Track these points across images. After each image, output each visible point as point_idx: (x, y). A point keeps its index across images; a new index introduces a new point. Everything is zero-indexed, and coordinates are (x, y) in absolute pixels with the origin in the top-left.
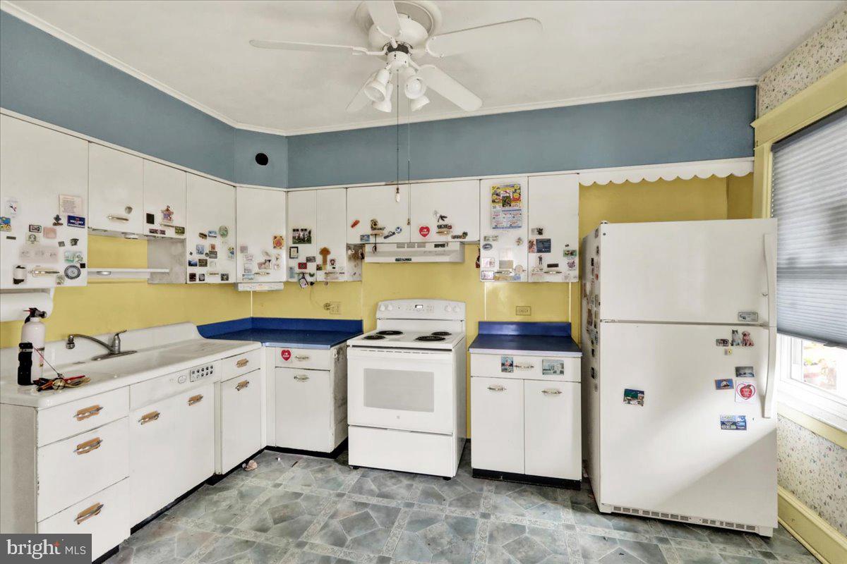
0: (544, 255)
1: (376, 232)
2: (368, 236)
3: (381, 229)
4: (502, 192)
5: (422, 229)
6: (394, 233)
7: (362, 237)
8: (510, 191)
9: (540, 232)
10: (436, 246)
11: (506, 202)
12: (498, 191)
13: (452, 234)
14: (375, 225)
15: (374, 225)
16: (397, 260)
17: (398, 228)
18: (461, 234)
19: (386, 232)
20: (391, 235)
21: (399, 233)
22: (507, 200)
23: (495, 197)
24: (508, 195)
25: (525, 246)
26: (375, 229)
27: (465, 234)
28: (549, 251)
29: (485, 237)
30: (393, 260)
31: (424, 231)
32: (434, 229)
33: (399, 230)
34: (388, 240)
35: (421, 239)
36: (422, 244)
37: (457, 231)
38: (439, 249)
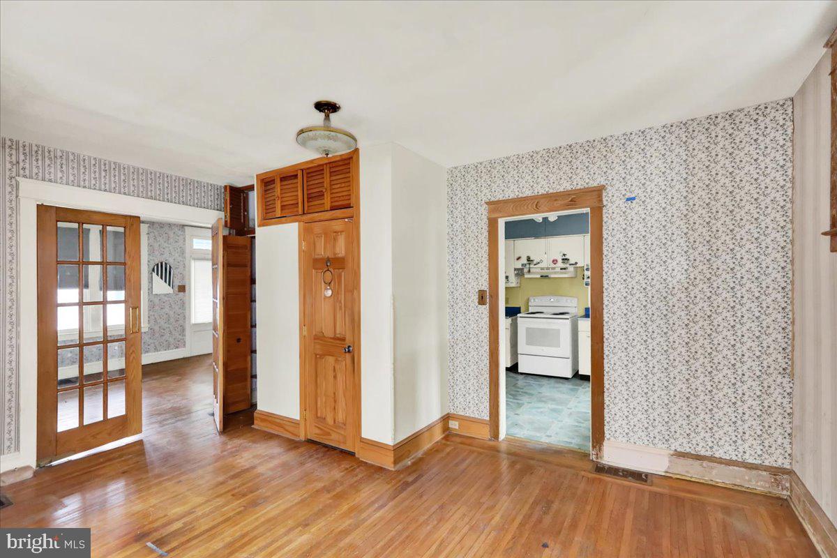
1: (529, 262)
2: (526, 264)
3: (532, 261)
5: (553, 261)
6: (539, 263)
7: (523, 265)
10: (561, 269)
13: (569, 263)
15: (529, 259)
16: (541, 276)
17: (541, 260)
18: (574, 263)
19: (535, 262)
20: (537, 264)
21: (541, 263)
27: (576, 263)
29: (587, 265)
30: (539, 276)
31: (555, 262)
32: (560, 261)
34: (536, 266)
35: (554, 266)
36: (554, 268)
37: (572, 261)
38: (564, 271)
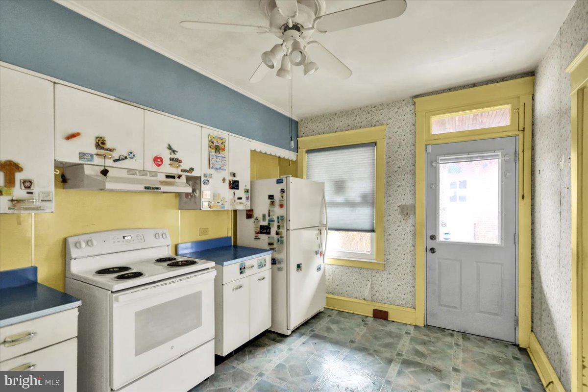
0: (236, 191)
1: (102, 152)
2: (92, 156)
3: (110, 150)
4: (215, 141)
5: (156, 159)
6: (126, 158)
7: (82, 155)
8: (220, 142)
9: (234, 175)
10: (167, 177)
11: (217, 149)
12: (213, 140)
13: (181, 168)
14: (103, 143)
15: (100, 143)
16: (146, 188)
17: (131, 153)
18: (188, 169)
19: (116, 155)
20: (122, 159)
21: (131, 158)
22: (217, 148)
23: (211, 144)
24: (218, 145)
25: (227, 183)
26: (102, 148)
27: (192, 170)
28: (238, 189)
29: (205, 175)
30: (141, 188)
31: (158, 161)
32: (166, 161)
33: (132, 155)
34: (118, 164)
35: (154, 168)
36: (154, 174)
37: (185, 166)
38: (170, 180)
